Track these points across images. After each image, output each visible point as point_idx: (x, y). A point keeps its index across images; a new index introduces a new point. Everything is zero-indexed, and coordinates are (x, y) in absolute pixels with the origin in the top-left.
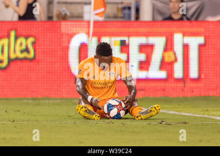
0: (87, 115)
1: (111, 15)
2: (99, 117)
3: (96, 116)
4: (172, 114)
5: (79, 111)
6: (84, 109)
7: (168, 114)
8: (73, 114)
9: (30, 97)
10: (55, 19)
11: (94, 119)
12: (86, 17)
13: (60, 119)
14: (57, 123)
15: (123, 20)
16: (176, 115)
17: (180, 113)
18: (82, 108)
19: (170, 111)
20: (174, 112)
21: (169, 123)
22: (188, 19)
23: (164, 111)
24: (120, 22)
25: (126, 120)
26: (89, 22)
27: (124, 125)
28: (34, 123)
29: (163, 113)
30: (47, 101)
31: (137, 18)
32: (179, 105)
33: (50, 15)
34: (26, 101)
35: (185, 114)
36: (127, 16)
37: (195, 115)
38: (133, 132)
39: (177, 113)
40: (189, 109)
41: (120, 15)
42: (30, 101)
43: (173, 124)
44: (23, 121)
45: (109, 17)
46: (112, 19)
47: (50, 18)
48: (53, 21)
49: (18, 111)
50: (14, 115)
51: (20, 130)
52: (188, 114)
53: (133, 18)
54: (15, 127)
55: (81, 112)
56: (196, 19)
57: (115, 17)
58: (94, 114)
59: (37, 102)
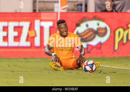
0: (56, 68)
1: (70, 9)
2: (63, 69)
3: (61, 69)
4: (107, 67)
5: (51, 66)
6: (54, 65)
7: (104, 67)
8: (48, 67)
9: (23, 58)
10: (37, 11)
11: (60, 70)
12: (56, 10)
13: (40, 70)
14: (38, 72)
15: (77, 12)
16: (109, 68)
17: (111, 67)
18: (53, 64)
19: (105, 65)
20: (108, 66)
21: (105, 73)
22: (116, 11)
23: (102, 65)
24: (76, 13)
25: (80, 71)
26: (57, 13)
27: (78, 73)
28: (25, 72)
29: (101, 67)
30: (33, 60)
31: (86, 10)
32: (111, 62)
33: (35, 9)
34: (20, 60)
35: (114, 67)
36: (80, 9)
37: (120, 68)
38: (84, 78)
39: (109, 67)
40: (117, 64)
41: (76, 9)
42: (23, 60)
43: (107, 73)
44: (19, 71)
45: (69, 10)
46: (71, 11)
47: (34, 11)
48: (36, 13)
49: (16, 65)
50: (13, 68)
51: (17, 77)
52: (116, 67)
53: (83, 10)
54: (14, 75)
55: (53, 66)
56: (121, 11)
57: (73, 10)
58: (60, 67)
59: (27, 60)
